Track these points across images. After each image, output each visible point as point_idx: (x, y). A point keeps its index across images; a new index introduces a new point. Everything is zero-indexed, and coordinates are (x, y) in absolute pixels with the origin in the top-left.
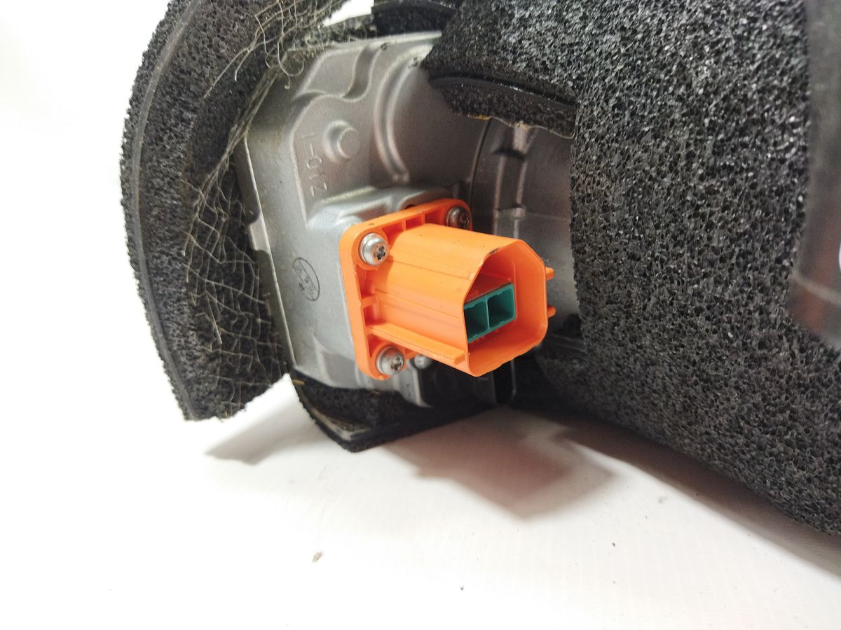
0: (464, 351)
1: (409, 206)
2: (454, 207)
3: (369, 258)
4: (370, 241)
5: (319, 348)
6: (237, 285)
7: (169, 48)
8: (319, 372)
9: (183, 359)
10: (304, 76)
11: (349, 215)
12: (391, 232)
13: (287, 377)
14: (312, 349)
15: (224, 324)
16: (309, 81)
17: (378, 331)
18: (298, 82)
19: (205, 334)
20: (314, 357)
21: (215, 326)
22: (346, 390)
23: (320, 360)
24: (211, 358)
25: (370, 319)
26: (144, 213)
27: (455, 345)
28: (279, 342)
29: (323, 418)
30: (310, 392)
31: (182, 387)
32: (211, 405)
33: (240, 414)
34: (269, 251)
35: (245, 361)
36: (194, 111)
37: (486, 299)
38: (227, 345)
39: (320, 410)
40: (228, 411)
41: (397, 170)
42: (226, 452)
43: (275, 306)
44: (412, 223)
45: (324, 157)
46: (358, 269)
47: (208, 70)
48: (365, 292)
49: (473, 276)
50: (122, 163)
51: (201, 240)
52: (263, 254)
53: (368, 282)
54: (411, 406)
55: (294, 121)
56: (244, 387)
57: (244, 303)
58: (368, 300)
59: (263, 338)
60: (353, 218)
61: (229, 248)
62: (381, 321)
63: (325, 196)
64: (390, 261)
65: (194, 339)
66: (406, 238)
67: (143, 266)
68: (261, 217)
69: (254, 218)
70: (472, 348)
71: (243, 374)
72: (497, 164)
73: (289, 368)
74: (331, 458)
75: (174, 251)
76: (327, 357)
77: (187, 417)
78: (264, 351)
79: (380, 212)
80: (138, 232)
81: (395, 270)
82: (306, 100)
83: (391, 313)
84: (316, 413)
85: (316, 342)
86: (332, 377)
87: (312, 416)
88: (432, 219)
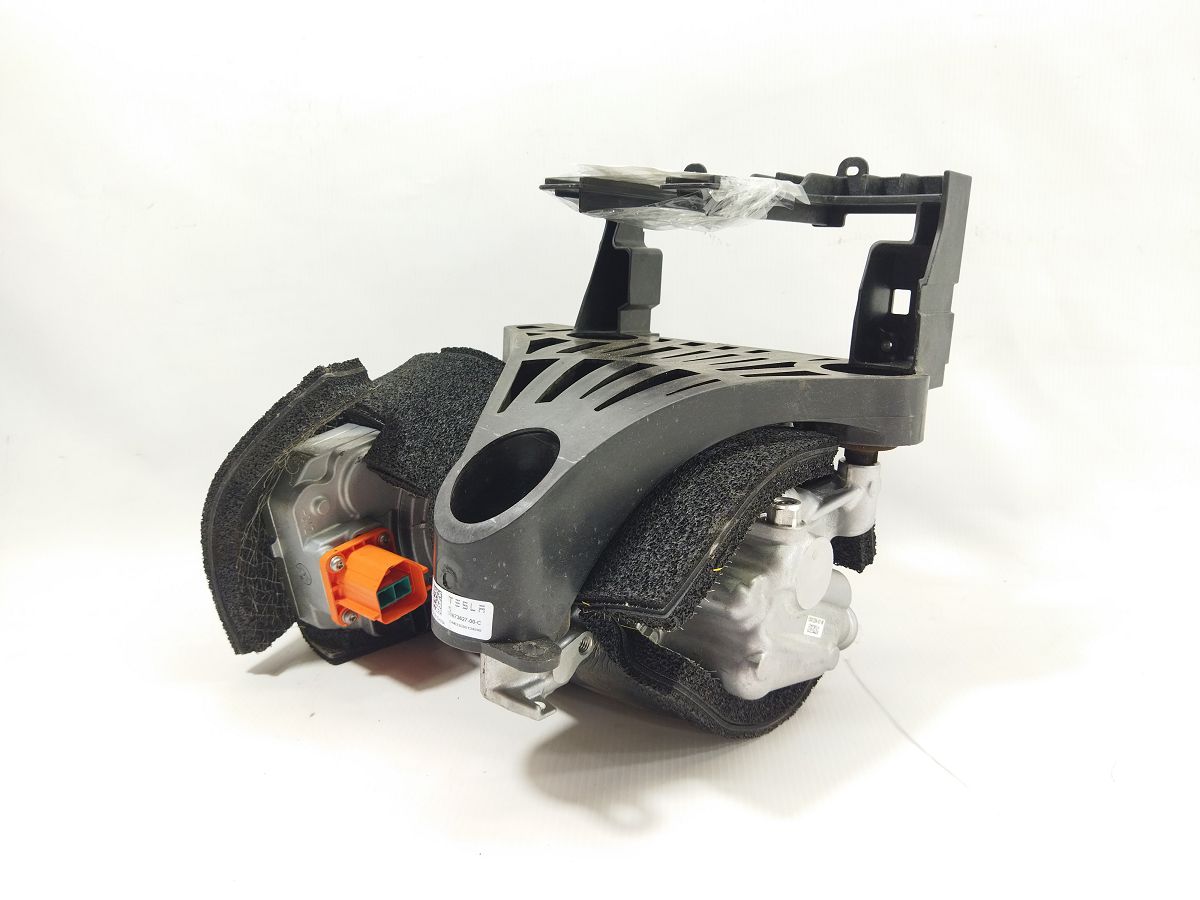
0: (379, 613)
1: (357, 536)
2: (382, 534)
3: (334, 568)
4: (335, 560)
5: (313, 609)
6: (264, 576)
7: (230, 474)
8: (314, 621)
9: (236, 622)
10: (299, 473)
11: (325, 545)
12: (346, 554)
13: (295, 624)
14: (309, 609)
15: (258, 600)
16: (302, 476)
17: (341, 602)
18: (296, 477)
19: (248, 607)
20: (311, 613)
21: (253, 601)
22: (331, 630)
23: (314, 615)
24: (252, 620)
25: (337, 596)
26: (215, 548)
27: (374, 610)
28: (290, 605)
29: (318, 647)
30: (309, 632)
31: (235, 636)
32: (252, 645)
33: (269, 649)
34: (282, 557)
35: (270, 619)
36: (243, 500)
37: (393, 586)
38: (260, 612)
39: (316, 643)
40: (260, 648)
41: (352, 512)
42: (259, 670)
43: (286, 583)
44: (357, 547)
45: (311, 515)
46: (330, 574)
47: (250, 483)
48: (334, 584)
49: (380, 581)
50: (202, 523)
51: (245, 557)
52: (279, 559)
53: (335, 580)
54: (369, 636)
55: (295, 501)
56: (271, 633)
57: (269, 586)
58: (335, 588)
59: (280, 604)
60: (327, 547)
61: (259, 556)
62: (343, 597)
63: (312, 534)
64: (346, 568)
65: (242, 610)
66: (354, 555)
67: (213, 574)
68: (278, 540)
69: (274, 541)
70: (383, 612)
71: (270, 626)
72: (410, 501)
73: (296, 619)
74: (323, 669)
75: (231, 567)
76: (317, 613)
77: (237, 653)
78: (281, 611)
79: (342, 541)
80: (211, 555)
81: (348, 572)
82: (302, 487)
83: (347, 594)
84: (313, 644)
85: (311, 606)
86: (321, 623)
87: (311, 646)
88: (369, 542)
